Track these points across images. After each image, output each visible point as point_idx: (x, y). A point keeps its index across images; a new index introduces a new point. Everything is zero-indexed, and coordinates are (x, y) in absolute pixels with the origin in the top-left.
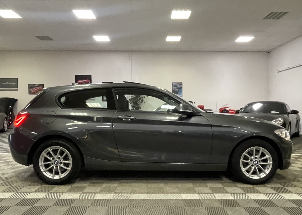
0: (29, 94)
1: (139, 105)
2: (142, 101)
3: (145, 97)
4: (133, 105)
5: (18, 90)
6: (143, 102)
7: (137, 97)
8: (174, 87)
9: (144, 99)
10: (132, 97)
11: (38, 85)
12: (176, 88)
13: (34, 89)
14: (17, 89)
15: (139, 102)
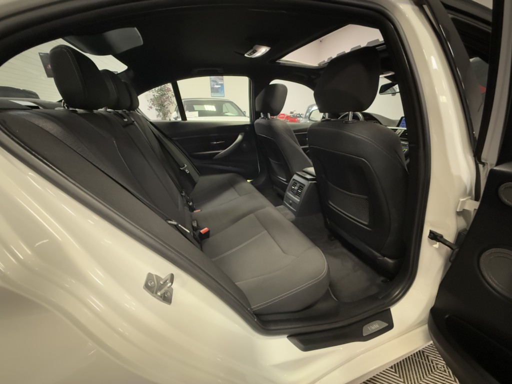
1: (167, 108)
4: (157, 108)
7: (162, 95)
8: (213, 83)
10: (154, 95)
12: (215, 83)
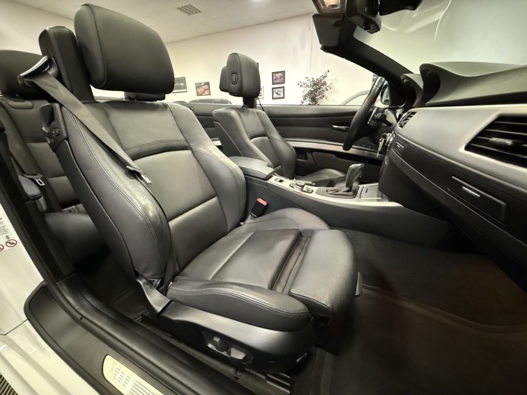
0: (197, 95)
2: (323, 96)
3: (327, 90)
5: (187, 92)
6: (324, 98)
9: (326, 93)
11: (203, 84)
13: (201, 88)
14: (185, 90)
15: (318, 97)
